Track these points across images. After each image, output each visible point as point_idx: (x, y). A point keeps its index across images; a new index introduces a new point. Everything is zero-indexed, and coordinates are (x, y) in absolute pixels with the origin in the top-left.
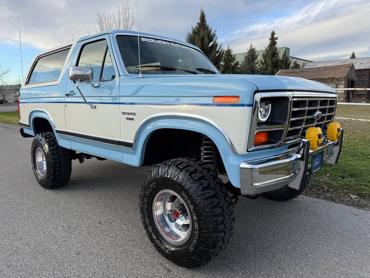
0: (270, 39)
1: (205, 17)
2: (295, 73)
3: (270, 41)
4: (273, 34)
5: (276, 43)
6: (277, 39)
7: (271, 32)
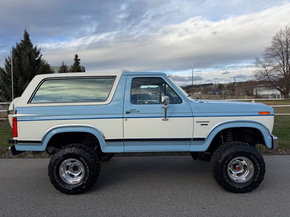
0: (74, 60)
1: (29, 37)
3: (75, 61)
4: (76, 56)
5: (80, 63)
6: (80, 60)
7: (75, 55)
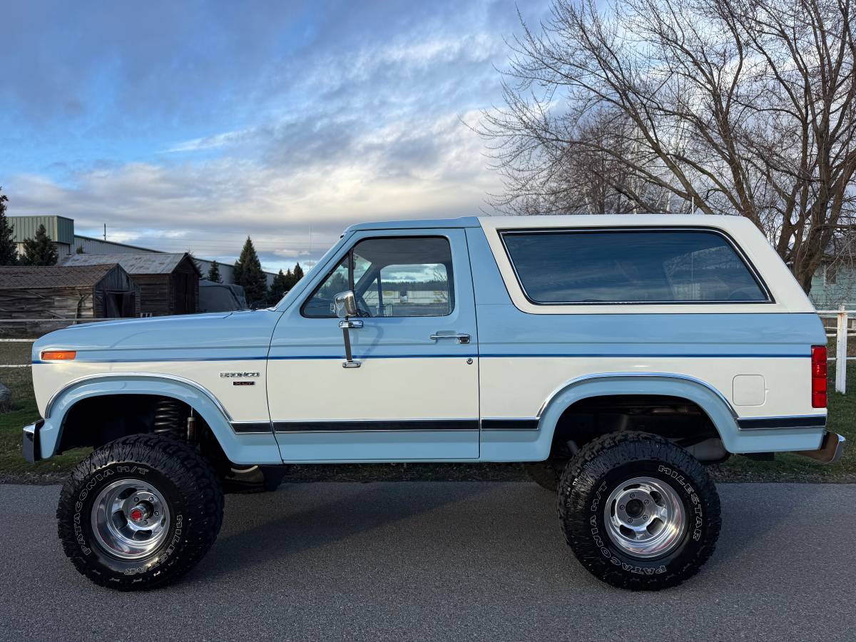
2: (11, 274)
